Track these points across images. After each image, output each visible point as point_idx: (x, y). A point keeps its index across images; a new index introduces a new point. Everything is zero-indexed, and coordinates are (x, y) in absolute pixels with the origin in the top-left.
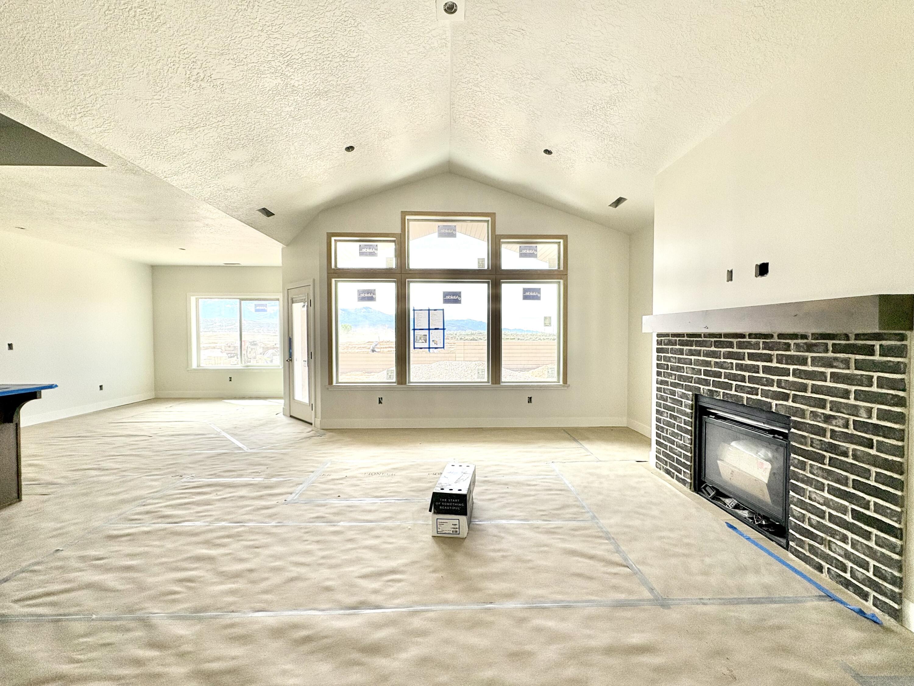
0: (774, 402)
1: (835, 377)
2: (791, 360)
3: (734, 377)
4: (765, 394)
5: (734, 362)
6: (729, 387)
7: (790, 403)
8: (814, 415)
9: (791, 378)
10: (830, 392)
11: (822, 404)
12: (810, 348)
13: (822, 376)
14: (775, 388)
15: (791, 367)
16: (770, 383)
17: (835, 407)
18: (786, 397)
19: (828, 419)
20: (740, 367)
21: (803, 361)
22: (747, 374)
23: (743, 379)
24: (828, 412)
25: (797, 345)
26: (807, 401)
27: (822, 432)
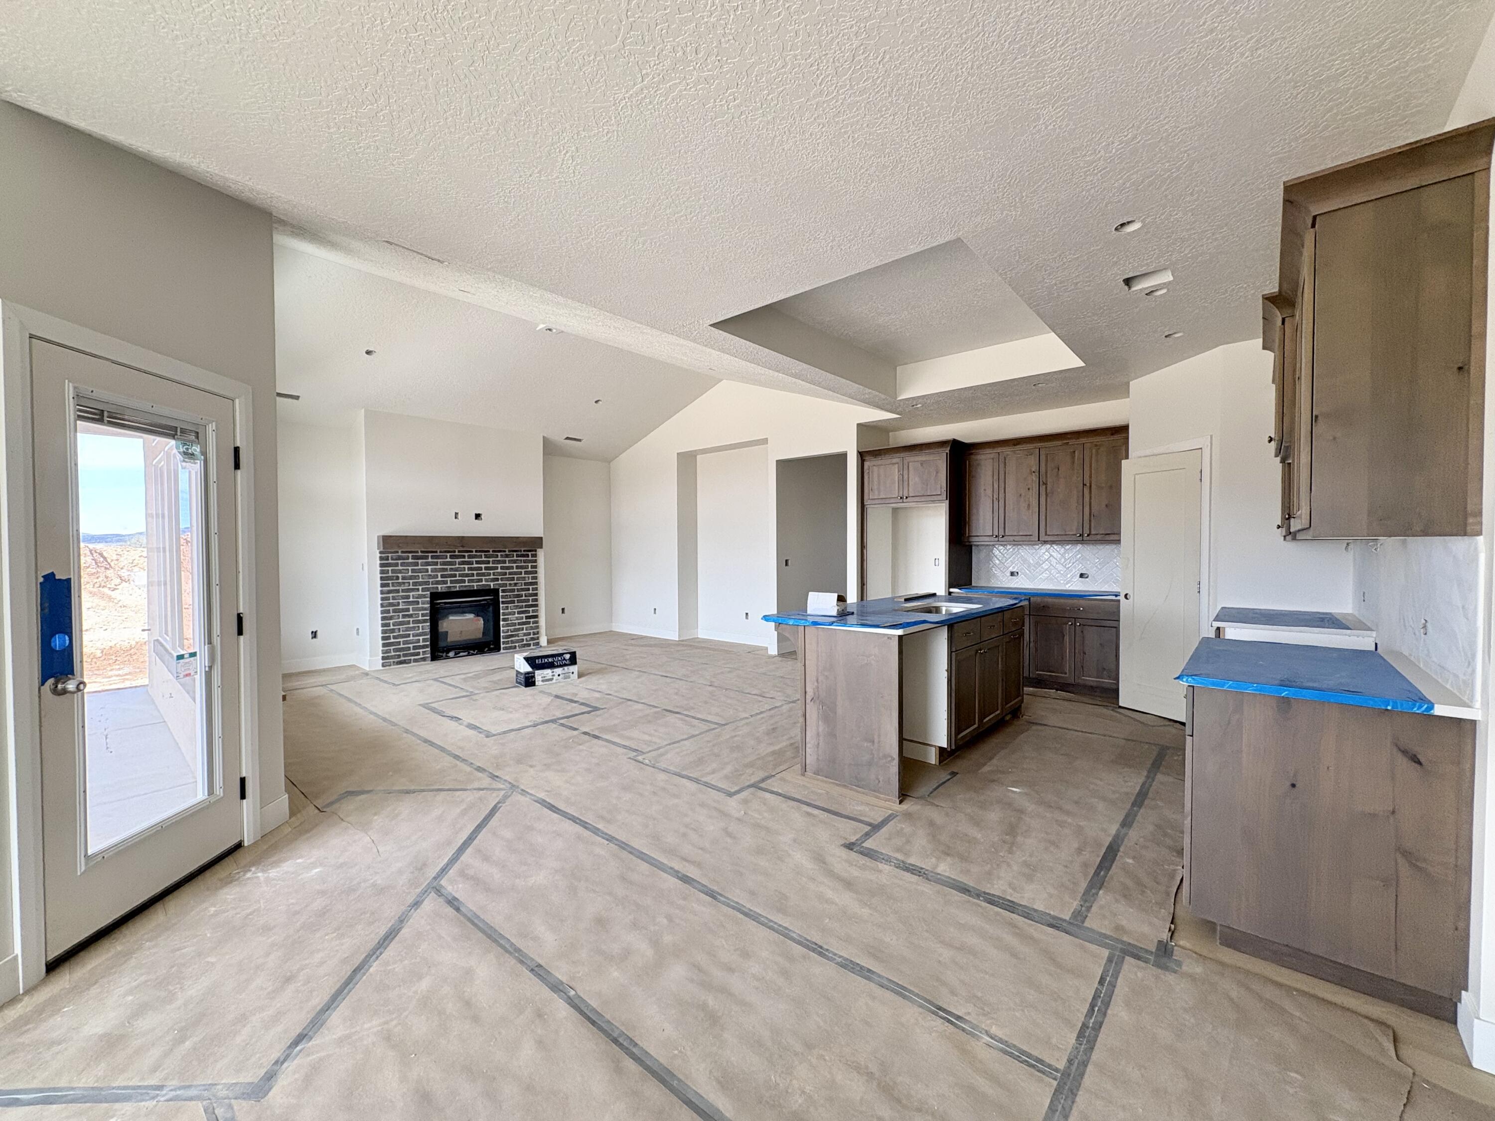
0: (492, 584)
1: (517, 567)
2: (499, 562)
3: (467, 575)
4: (487, 580)
5: (466, 566)
6: (464, 581)
7: (500, 582)
8: (510, 584)
9: (499, 570)
10: (516, 573)
11: (513, 579)
12: (507, 556)
13: (512, 568)
14: (492, 577)
15: (499, 566)
16: (489, 574)
17: (518, 579)
18: (497, 580)
19: (516, 584)
20: (469, 569)
21: (504, 562)
22: (475, 572)
23: (473, 575)
24: (515, 582)
25: (501, 555)
26: (508, 579)
27: (513, 590)
